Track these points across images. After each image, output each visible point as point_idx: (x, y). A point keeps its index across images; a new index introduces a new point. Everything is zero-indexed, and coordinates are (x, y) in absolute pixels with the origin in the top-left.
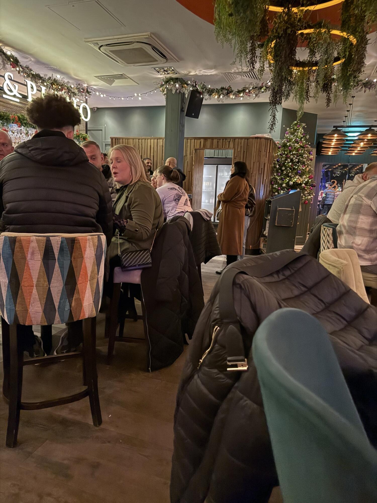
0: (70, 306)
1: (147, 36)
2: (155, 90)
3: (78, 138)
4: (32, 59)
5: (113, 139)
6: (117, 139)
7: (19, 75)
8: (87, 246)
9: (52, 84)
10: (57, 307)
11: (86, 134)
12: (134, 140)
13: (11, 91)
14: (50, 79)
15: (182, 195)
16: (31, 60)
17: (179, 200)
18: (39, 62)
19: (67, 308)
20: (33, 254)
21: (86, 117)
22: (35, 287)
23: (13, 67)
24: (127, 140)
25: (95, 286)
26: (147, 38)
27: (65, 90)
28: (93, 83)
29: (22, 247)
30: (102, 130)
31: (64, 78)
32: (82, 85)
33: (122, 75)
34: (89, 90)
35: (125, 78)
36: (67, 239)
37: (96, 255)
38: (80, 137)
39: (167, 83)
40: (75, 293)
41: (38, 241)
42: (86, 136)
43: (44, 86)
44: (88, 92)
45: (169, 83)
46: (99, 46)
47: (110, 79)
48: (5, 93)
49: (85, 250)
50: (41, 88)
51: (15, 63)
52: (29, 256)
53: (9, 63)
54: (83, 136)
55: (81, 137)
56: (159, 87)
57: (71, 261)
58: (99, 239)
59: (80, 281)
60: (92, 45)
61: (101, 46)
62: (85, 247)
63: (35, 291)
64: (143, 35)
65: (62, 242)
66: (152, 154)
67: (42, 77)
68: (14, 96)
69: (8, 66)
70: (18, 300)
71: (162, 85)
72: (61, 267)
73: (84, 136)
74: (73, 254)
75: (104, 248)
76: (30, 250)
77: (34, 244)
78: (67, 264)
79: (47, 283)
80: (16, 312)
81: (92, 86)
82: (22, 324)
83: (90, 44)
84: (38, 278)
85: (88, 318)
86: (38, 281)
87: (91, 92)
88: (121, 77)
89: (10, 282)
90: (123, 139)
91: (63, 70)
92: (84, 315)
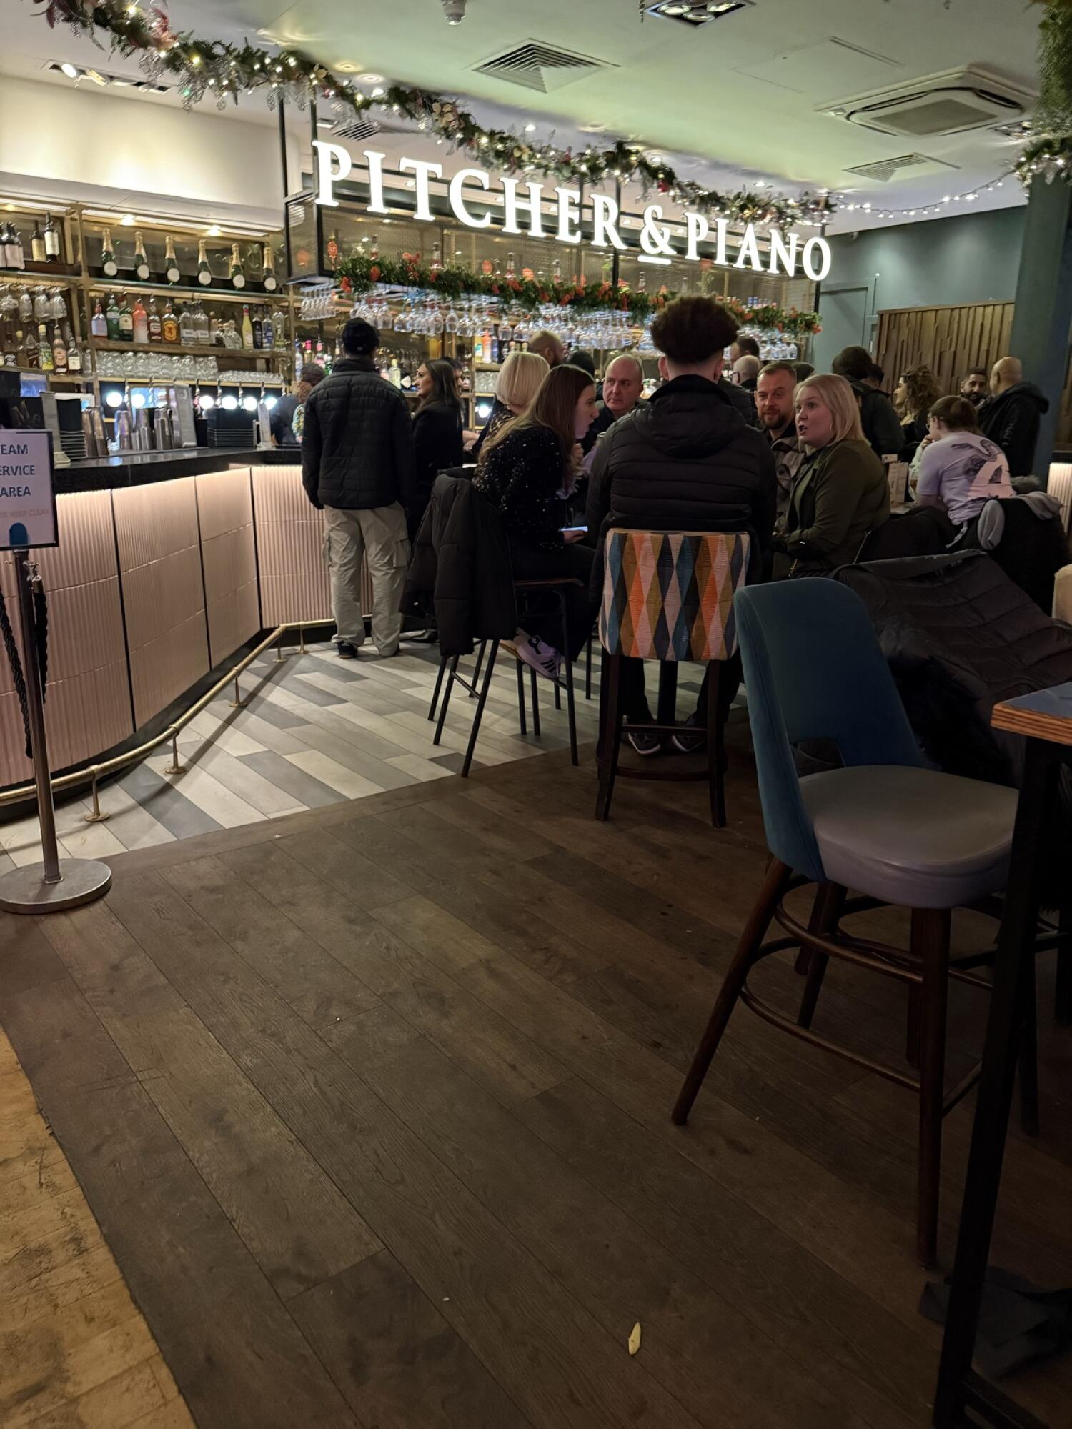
0: (689, 637)
1: (960, 74)
2: (999, 180)
3: (793, 325)
4: (704, 162)
5: (884, 317)
6: (896, 314)
7: (674, 204)
8: (719, 548)
9: (742, 208)
10: (671, 635)
11: (815, 314)
12: (940, 312)
13: (654, 244)
14: (738, 198)
15: (985, 458)
16: (700, 165)
17: (976, 471)
18: (718, 166)
19: (685, 638)
20: (646, 557)
21: (817, 271)
22: (645, 604)
23: (664, 191)
24: (919, 314)
25: (728, 611)
26: (960, 78)
27: (772, 214)
28: (841, 184)
29: (633, 548)
30: (866, 289)
31: (771, 187)
32: (815, 193)
33: (911, 156)
34: (832, 202)
35: (921, 161)
36: (690, 538)
37: (730, 564)
38: (799, 321)
39: (1033, 157)
40: (697, 618)
41: (653, 540)
42: (814, 317)
43: (726, 217)
44: (828, 206)
45: (1039, 158)
46: (846, 114)
47: (883, 169)
48: (643, 252)
49: (715, 555)
50: (717, 223)
51: (667, 179)
52: (640, 562)
53: (656, 185)
54: (807, 318)
55: (801, 323)
56: (1013, 168)
57: (694, 571)
58: (738, 541)
59: (704, 600)
60: (832, 114)
61: (853, 113)
62: (715, 551)
63: (644, 609)
64: (950, 74)
65: (684, 542)
66: (984, 347)
67: (722, 198)
68: (661, 255)
69: (655, 190)
70: (623, 621)
71: (1020, 165)
72: (680, 579)
73: (809, 317)
74: (698, 559)
75: (745, 555)
76: (643, 552)
77: (648, 545)
78: (688, 573)
79: (660, 599)
80: (619, 636)
81: (838, 191)
82: (626, 655)
83: (824, 114)
84: (651, 591)
85: (715, 661)
86: (649, 595)
87: (835, 205)
88: (909, 160)
89: (616, 594)
90: (909, 313)
91: (769, 170)
92: (709, 654)
